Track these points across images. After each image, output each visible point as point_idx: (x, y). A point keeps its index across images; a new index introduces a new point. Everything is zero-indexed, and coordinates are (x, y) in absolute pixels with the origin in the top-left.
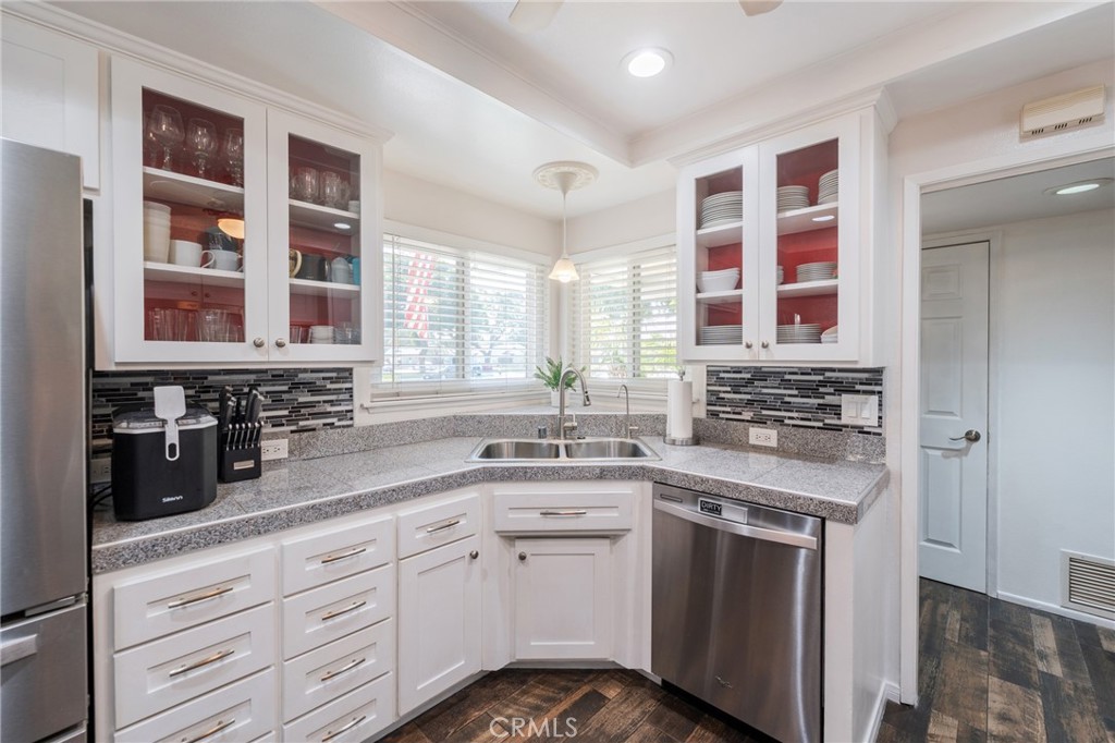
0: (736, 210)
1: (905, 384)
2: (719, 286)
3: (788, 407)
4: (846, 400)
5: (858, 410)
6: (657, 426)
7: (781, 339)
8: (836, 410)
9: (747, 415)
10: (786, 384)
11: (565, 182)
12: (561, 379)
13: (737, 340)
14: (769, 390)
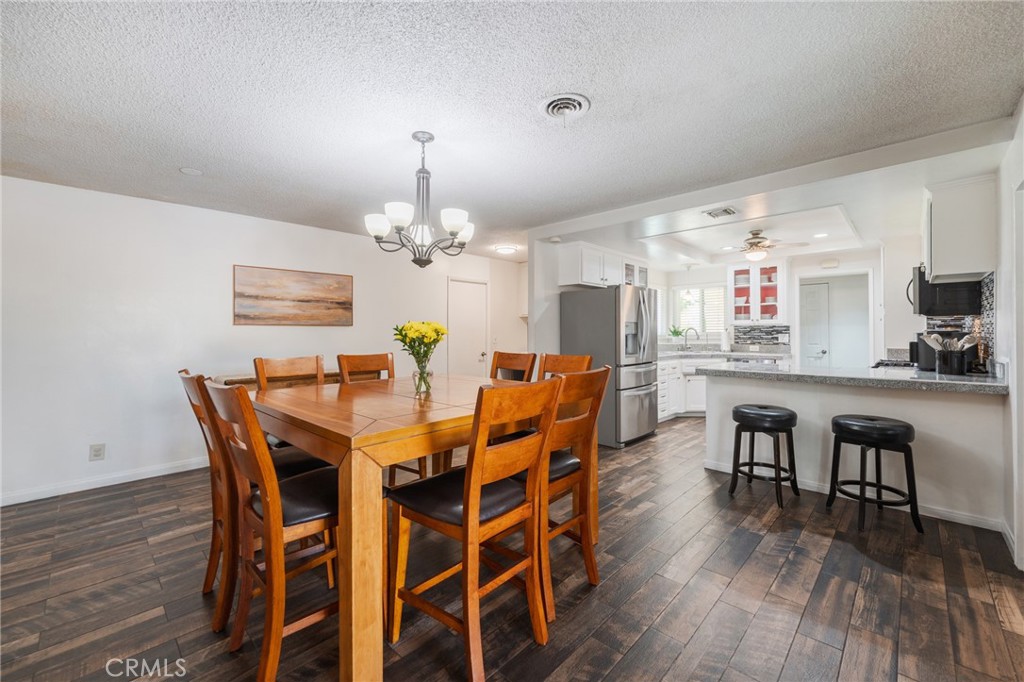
0: (748, 280)
1: (795, 331)
2: (741, 302)
3: (762, 338)
4: (779, 336)
5: (782, 338)
6: (717, 347)
7: (762, 318)
8: (777, 338)
9: (749, 342)
10: (761, 332)
11: (689, 268)
12: (676, 333)
13: (749, 318)
14: (756, 334)
